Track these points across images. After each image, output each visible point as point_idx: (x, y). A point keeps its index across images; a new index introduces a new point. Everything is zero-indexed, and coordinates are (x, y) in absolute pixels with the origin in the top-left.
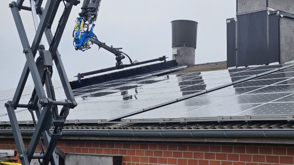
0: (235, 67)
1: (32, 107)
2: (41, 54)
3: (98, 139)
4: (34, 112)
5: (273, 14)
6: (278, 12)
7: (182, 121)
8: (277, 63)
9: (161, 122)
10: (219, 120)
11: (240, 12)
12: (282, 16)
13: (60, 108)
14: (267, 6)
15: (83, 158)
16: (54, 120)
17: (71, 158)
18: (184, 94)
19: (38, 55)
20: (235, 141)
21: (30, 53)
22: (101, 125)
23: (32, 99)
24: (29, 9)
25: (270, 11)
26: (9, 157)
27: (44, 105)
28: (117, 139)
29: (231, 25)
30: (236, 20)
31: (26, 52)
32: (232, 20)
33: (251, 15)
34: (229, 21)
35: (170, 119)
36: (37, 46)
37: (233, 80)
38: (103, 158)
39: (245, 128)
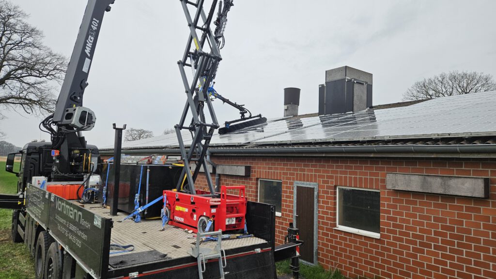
0: (324, 115)
1: (191, 129)
2: (197, 93)
3: (236, 155)
4: (193, 132)
5: (349, 81)
6: (353, 80)
7: (288, 142)
8: (352, 112)
9: (275, 143)
10: (313, 142)
11: (327, 80)
12: (355, 82)
13: (208, 128)
14: (346, 76)
15: (227, 167)
16: (204, 136)
17: (220, 167)
18: (289, 129)
19: (195, 94)
20: (324, 155)
21: (190, 92)
22: (238, 146)
23: (192, 124)
24: (190, 66)
25: (348, 79)
26: (178, 161)
27: (198, 125)
28: (247, 155)
29: (322, 89)
30: (325, 85)
31: (187, 92)
32: (323, 85)
33: (335, 82)
34: (321, 86)
35: (281, 142)
36: (194, 88)
37: (321, 121)
38: (239, 167)
39: (330, 146)
